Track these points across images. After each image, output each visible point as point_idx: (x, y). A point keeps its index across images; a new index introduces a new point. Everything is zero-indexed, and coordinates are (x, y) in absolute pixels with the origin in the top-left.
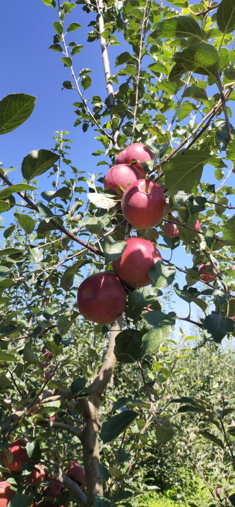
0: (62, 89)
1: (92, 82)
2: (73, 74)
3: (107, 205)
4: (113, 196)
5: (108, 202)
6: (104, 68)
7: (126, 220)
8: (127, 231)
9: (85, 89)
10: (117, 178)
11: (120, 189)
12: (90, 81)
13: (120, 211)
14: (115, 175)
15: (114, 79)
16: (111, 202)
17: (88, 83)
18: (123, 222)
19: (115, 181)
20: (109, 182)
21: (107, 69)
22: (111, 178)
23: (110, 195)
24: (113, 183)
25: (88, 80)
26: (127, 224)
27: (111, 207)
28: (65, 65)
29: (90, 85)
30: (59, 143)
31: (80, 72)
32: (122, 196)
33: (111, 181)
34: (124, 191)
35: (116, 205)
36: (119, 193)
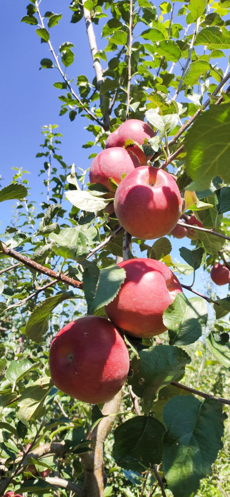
0: (40, 69)
1: (74, 57)
2: (52, 49)
3: (95, 206)
4: (102, 194)
5: (95, 202)
6: (90, 44)
7: (122, 228)
8: (124, 243)
9: (66, 66)
10: (106, 168)
11: (113, 183)
12: (72, 56)
13: (113, 215)
14: (104, 163)
15: (101, 54)
16: (100, 202)
17: (70, 59)
18: (119, 231)
19: (104, 172)
20: (96, 174)
21: (93, 44)
22: (98, 168)
23: (99, 192)
24: (101, 174)
25: (70, 55)
26: (125, 233)
27: (100, 210)
28: (43, 41)
29: (72, 62)
30: (48, 138)
31: (60, 47)
32: (115, 193)
33: (99, 172)
34: (117, 185)
35: (107, 206)
36: (111, 188)
